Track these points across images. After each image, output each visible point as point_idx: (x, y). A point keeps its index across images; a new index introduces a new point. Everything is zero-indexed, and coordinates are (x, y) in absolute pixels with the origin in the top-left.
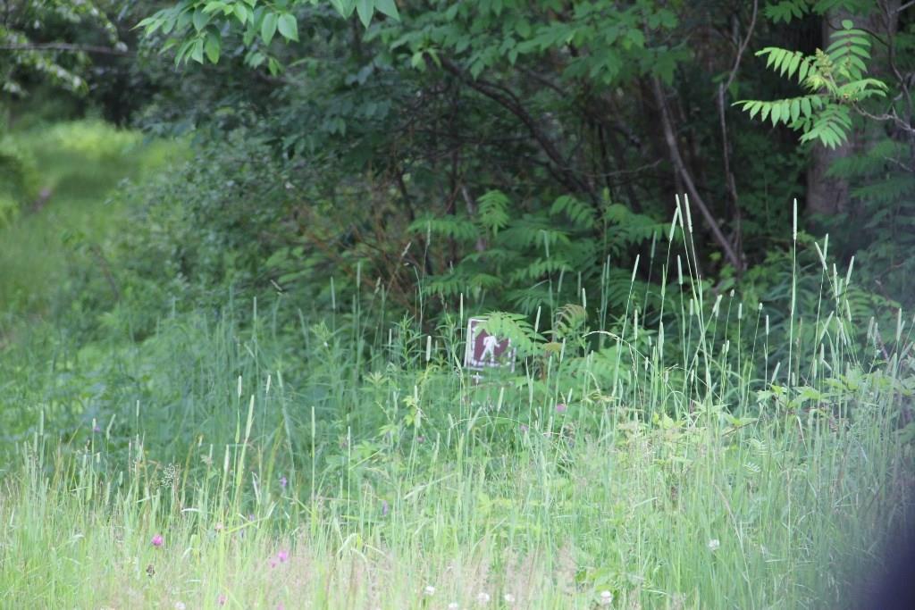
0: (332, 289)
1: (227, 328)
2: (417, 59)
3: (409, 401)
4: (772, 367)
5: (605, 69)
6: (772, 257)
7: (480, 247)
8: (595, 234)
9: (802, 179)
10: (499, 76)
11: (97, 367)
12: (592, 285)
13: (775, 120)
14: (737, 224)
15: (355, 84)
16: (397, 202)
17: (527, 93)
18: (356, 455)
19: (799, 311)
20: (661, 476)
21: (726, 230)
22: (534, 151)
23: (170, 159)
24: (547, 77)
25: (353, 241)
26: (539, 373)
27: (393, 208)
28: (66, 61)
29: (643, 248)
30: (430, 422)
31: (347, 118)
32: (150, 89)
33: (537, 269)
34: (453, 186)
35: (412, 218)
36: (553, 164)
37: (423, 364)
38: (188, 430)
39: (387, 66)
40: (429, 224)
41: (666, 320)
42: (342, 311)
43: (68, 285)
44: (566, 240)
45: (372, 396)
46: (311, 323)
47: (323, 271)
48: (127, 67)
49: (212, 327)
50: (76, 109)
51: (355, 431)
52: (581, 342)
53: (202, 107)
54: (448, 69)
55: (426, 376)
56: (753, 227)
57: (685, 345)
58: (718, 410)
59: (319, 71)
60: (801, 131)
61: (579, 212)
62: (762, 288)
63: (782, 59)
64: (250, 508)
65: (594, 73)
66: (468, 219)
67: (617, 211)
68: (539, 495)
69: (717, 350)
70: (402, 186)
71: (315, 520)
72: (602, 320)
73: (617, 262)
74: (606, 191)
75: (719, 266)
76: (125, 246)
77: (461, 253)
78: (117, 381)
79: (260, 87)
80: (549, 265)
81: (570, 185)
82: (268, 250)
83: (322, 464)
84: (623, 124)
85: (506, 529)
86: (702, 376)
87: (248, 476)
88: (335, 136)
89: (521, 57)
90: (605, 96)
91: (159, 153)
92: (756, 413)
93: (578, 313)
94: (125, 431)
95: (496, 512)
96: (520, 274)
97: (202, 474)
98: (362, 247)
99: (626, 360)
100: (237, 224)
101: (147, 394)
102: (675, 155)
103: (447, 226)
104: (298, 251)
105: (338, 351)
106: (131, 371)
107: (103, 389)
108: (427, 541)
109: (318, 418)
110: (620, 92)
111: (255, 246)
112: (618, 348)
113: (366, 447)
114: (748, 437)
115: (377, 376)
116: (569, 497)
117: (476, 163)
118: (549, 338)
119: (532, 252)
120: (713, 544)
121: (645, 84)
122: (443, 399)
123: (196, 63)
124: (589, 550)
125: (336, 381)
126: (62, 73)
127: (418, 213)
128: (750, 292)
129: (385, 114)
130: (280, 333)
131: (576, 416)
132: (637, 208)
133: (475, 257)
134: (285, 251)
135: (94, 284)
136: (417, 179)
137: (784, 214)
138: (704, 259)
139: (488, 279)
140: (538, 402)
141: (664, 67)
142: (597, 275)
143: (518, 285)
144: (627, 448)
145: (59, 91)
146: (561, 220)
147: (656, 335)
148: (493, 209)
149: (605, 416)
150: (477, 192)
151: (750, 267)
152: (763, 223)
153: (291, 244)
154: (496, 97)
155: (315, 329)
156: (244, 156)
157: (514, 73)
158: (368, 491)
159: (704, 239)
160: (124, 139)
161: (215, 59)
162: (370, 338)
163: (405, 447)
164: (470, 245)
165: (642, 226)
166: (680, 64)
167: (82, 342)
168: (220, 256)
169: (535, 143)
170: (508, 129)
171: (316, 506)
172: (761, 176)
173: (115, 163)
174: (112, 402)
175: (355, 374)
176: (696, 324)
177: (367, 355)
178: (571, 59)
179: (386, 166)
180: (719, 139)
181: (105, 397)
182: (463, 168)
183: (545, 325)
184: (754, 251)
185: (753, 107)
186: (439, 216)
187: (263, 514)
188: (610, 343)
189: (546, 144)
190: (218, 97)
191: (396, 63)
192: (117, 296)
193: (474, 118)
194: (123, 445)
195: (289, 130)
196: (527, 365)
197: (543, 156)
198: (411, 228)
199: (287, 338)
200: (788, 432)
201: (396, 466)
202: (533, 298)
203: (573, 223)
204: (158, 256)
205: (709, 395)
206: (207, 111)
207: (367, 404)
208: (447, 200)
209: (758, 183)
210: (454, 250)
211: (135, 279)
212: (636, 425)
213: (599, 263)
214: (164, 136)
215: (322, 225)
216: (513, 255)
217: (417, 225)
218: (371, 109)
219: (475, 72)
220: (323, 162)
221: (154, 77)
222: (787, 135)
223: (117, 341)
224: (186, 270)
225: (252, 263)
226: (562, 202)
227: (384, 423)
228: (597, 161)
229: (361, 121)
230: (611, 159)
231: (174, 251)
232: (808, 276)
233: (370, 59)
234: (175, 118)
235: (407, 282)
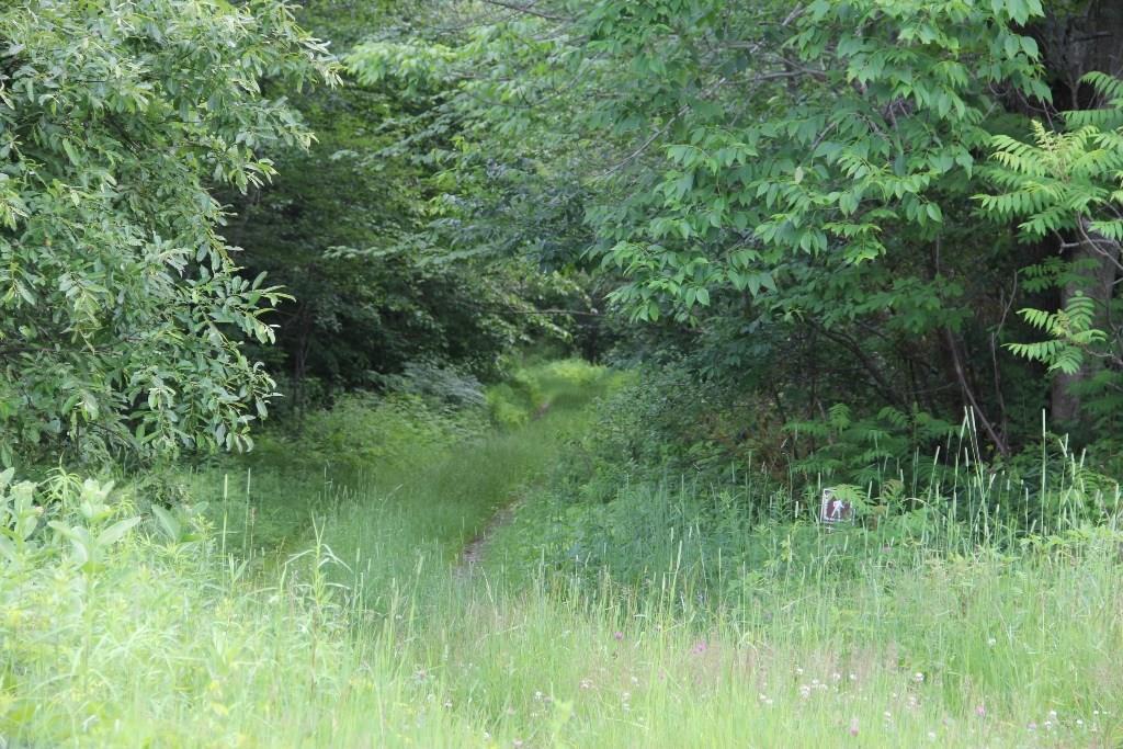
0: (733, 468)
1: (662, 495)
2: (788, 316)
3: (784, 544)
4: (1030, 522)
5: (915, 323)
6: (1028, 448)
7: (830, 441)
8: (908, 433)
9: (1048, 396)
10: (842, 327)
11: (579, 520)
12: (906, 465)
13: (1030, 357)
14: (1004, 426)
15: (747, 333)
16: (775, 411)
17: (861, 339)
18: (749, 580)
19: (1047, 485)
20: (955, 596)
21: (997, 430)
22: (866, 377)
23: (624, 383)
24: (874, 328)
25: (745, 437)
26: (872, 526)
27: (771, 415)
28: (558, 321)
29: (941, 441)
30: (798, 558)
31: (741, 355)
32: (612, 338)
33: (869, 456)
34: (812, 400)
35: (785, 422)
36: (879, 386)
37: (793, 520)
38: (637, 562)
39: (768, 321)
40: (796, 426)
41: (958, 490)
42: (738, 483)
43: (559, 466)
44: (888, 437)
45: (759, 540)
46: (718, 491)
47: (726, 458)
48: (599, 323)
49: (653, 494)
50: (565, 351)
51: (748, 564)
52: (899, 505)
53: (646, 349)
54: (808, 324)
55: (795, 527)
56: (1015, 428)
57: (971, 508)
58: (994, 551)
59: (722, 325)
60: (1048, 364)
61: (898, 418)
62: (1022, 469)
63: (1035, 316)
64: (679, 614)
65: (907, 326)
66: (822, 422)
67: (923, 417)
68: (872, 608)
69: (991, 511)
70: (778, 401)
71: (722, 623)
72: (914, 490)
73: (923, 452)
74: (916, 404)
75: (992, 454)
76: (596, 440)
77: (817, 445)
78: (592, 529)
79: (685, 336)
80: (877, 453)
81: (891, 399)
82: (689, 443)
83: (726, 585)
84: (926, 359)
85: (851, 630)
86: (982, 528)
87: (677, 593)
88: (734, 367)
89: (857, 316)
90: (914, 341)
91: (618, 379)
92: (1019, 554)
93: (897, 485)
94: (597, 562)
95: (843, 618)
96: (858, 459)
97: (647, 592)
98: (751, 442)
99: (931, 517)
100: (669, 426)
101: (612, 537)
102: (962, 380)
103: (808, 427)
104: (709, 444)
105: (736, 511)
106: (600, 523)
107: (582, 535)
108: (797, 638)
109: (723, 555)
110: (924, 338)
111: (681, 440)
112: (925, 510)
113: (755, 574)
114: (1014, 569)
115: (762, 527)
116: (892, 609)
117: (828, 385)
118: (878, 502)
119: (866, 444)
120: (991, 641)
121: (941, 333)
122: (806, 543)
123: (642, 321)
124: (906, 644)
125: (735, 530)
126: (556, 328)
127: (788, 418)
128: (1015, 472)
129: (767, 352)
130: (698, 498)
131: (896, 556)
132: (936, 416)
133: (827, 448)
134: (701, 443)
135: (576, 466)
136: (787, 396)
137: (1037, 420)
138: (983, 449)
139: (837, 462)
140: (870, 545)
141: (954, 322)
142: (910, 460)
143: (856, 466)
144: (931, 576)
145: (555, 340)
146: (885, 423)
147: (950, 500)
148: (839, 415)
149: (917, 554)
150: (828, 405)
151: (1014, 455)
152: (1022, 425)
153: (705, 439)
154: (840, 341)
155: (721, 496)
156: (673, 382)
157: (852, 325)
158: (757, 605)
159: (983, 435)
160: (597, 371)
161: (655, 318)
162: (758, 502)
163: (781, 574)
164: (824, 440)
165: (940, 427)
166: (964, 319)
167: (570, 503)
168: (658, 447)
169: (867, 372)
170: (849, 363)
171: (723, 614)
172: (1021, 395)
173: (590, 387)
174: (588, 543)
175: (747, 524)
176: (978, 494)
177: (755, 513)
178: (891, 316)
179: (766, 387)
180: (992, 370)
181: (584, 540)
182: (819, 389)
183: (875, 494)
184: (1016, 445)
185: (1015, 347)
186: (803, 421)
187: (688, 619)
188: (919, 506)
189: (875, 372)
190: (657, 342)
191: (774, 319)
192: (591, 474)
193: (827, 355)
194: (596, 572)
195: (703, 364)
196: (861, 521)
197: (872, 381)
198: (784, 429)
199: (702, 502)
200: (1041, 566)
201: (775, 588)
202: (866, 475)
203: (893, 425)
204: (617, 447)
205: (987, 541)
206: (649, 352)
207: (756, 546)
208: (807, 409)
209: (1017, 399)
210: (813, 444)
211: (602, 462)
212: (937, 561)
213: (911, 452)
214: (621, 368)
215: (725, 427)
216: (853, 447)
217: (788, 426)
218: (757, 349)
219: (827, 326)
220: (725, 385)
221: (615, 330)
222: (1039, 367)
223: (591, 503)
224: (636, 456)
225: (679, 452)
226: (886, 411)
227: (767, 559)
228: (909, 384)
229: (751, 357)
230: (919, 382)
231: (628, 444)
232: (1053, 461)
233: (757, 317)
234: (628, 356)
235: (782, 464)
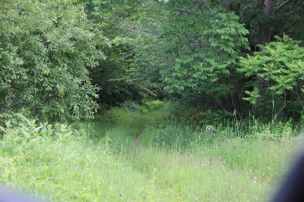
0: (188, 122)
1: (175, 127)
2: (199, 92)
3: (199, 136)
4: (247, 132)
5: (224, 93)
6: (247, 118)
7: (208, 116)
8: (223, 115)
9: (250, 108)
10: (210, 94)
11: (158, 132)
12: (223, 121)
13: (247, 100)
14: (242, 113)
15: (191, 95)
16: (197, 111)
17: (214, 96)
18: (192, 144)
19: (250, 125)
20: (232, 147)
21: (240, 114)
22: (215, 104)
23: (167, 105)
24: (216, 94)
25: (191, 116)
26: (216, 133)
27: (196, 111)
28: (155, 93)
29: (229, 116)
30: (201, 139)
31: (190, 100)
32: (165, 96)
33: (215, 119)
34: (204, 108)
35: (199, 113)
36: (218, 106)
37: (200, 132)
38: (170, 140)
39: (196, 93)
40: (201, 113)
41: (233, 126)
42: (190, 125)
43: (155, 121)
44: (219, 116)
45: (194, 136)
46: (186, 126)
47: (187, 120)
48: (162, 93)
49: (173, 127)
50: (156, 99)
51: (192, 140)
52: (221, 129)
53: (172, 98)
54: (203, 93)
55: (201, 133)
56: (244, 114)
57: (235, 129)
58: (240, 138)
59: (187, 93)
60: (250, 102)
61: (221, 112)
62: (245, 122)
63: (247, 92)
64: (178, 150)
65: (223, 94)
66: (206, 113)
67: (226, 112)
68: (216, 149)
69: (239, 130)
70: (197, 108)
71: (186, 152)
72: (224, 126)
73: (226, 118)
74: (224, 109)
75: (239, 119)
76: (162, 116)
77: (205, 117)
78: (161, 134)
79: (179, 96)
80: (217, 119)
81: (220, 108)
82: (180, 117)
83: (187, 145)
84: (226, 100)
85: (212, 153)
86: (238, 133)
87: (178, 146)
88: (189, 102)
89: (213, 92)
90: (224, 97)
91: (166, 104)
92: (245, 138)
93: (221, 125)
94: (162, 140)
95: (210, 151)
96: (213, 120)
97: (172, 146)
98: (192, 116)
99: (228, 131)
100: (176, 113)
101: (165, 135)
102: (234, 104)
103: (203, 114)
104: (184, 117)
105: (189, 130)
106: (163, 132)
107: (159, 135)
108: (201, 155)
109: (187, 139)
110: (226, 96)
111: (178, 116)
112: (226, 130)
113: (193, 142)
114: (244, 141)
115: (194, 133)
116: (220, 149)
117: (207, 105)
118: (217, 128)
119: (215, 117)
120: (239, 155)
121: (229, 95)
122: (203, 136)
123: (170, 93)
124: (223, 156)
125: (189, 134)
126: (154, 94)
127: (200, 112)
128: (244, 122)
129: (195, 99)
130: (182, 128)
131: (221, 139)
132: (229, 111)
133: (207, 118)
134: (182, 117)
135: (158, 121)
136: (199, 108)
137: (248, 112)
138: (237, 118)
139: (209, 121)
140: (216, 137)
141: (232, 93)
142: (223, 120)
143: (213, 121)
144: (228, 143)
145: (154, 96)
146: (219, 113)
147: (231, 128)
148: (209, 111)
149: (225, 139)
150: (207, 109)
151: (244, 119)
152: (245, 113)
153: (183, 116)
154: (210, 97)
155: (186, 127)
156: (177, 105)
157: (212, 94)
158: (193, 149)
159: (238, 115)
160: (162, 102)
161: (173, 92)
162: (193, 128)
163: (198, 142)
164: (206, 116)
165: (229, 114)
166: (234, 93)
167: (156, 129)
168: (174, 117)
169: (215, 103)
170: (211, 101)
171: (187, 150)
172: (245, 107)
173: (160, 106)
174: (160, 136)
175: (191, 133)
176: (237, 126)
177: (193, 130)
178: (220, 92)
179: (195, 106)
180: (239, 102)
181: (159, 136)
182: (205, 106)
183: (217, 127)
184: (244, 117)
185: (244, 99)
186: (202, 112)
187: (180, 151)
188: (225, 129)
189: (216, 103)
190: (174, 97)
191: (197, 92)
192: (161, 123)
193: (207, 100)
194: (162, 142)
195: (183, 101)
196: (214, 132)
197: (216, 104)
198: (199, 114)
199: (183, 128)
200: (249, 141)
201: (197, 145)
202: (215, 123)
203: (220, 113)
204: (166, 118)
205: (238, 136)
206: (172, 99)
207: (193, 137)
208: (203, 110)
209: (244, 108)
210: (204, 117)
211: (163, 121)
212: (229, 140)
213: (224, 118)
214: (167, 102)
215: (187, 114)
216: (212, 117)
217: (200, 113)
218: (193, 98)
219: (207, 94)
220: (187, 105)
221: (166, 95)
222: (248, 102)
223: (161, 129)
224: (169, 119)
225: (178, 118)
226: (219, 110)
227: (195, 139)
228: (223, 105)
229: (192, 100)
230: (225, 105)
231: (168, 117)
232: (251, 120)
233: (193, 92)
234: (168, 100)
235: (198, 121)
